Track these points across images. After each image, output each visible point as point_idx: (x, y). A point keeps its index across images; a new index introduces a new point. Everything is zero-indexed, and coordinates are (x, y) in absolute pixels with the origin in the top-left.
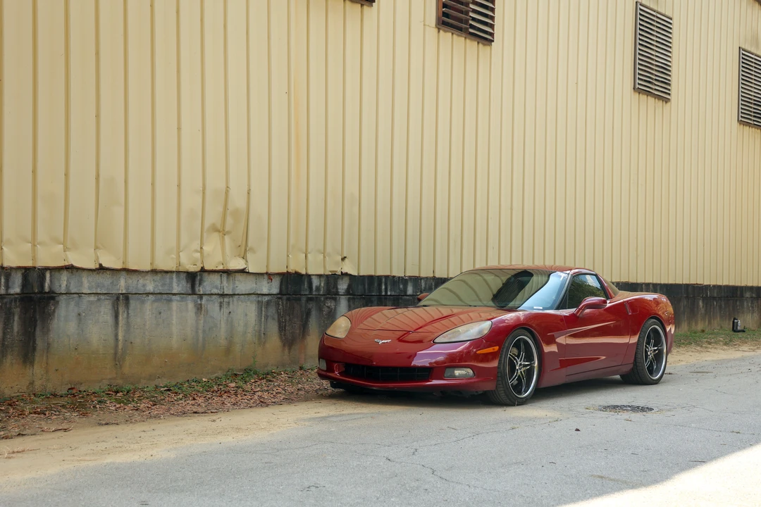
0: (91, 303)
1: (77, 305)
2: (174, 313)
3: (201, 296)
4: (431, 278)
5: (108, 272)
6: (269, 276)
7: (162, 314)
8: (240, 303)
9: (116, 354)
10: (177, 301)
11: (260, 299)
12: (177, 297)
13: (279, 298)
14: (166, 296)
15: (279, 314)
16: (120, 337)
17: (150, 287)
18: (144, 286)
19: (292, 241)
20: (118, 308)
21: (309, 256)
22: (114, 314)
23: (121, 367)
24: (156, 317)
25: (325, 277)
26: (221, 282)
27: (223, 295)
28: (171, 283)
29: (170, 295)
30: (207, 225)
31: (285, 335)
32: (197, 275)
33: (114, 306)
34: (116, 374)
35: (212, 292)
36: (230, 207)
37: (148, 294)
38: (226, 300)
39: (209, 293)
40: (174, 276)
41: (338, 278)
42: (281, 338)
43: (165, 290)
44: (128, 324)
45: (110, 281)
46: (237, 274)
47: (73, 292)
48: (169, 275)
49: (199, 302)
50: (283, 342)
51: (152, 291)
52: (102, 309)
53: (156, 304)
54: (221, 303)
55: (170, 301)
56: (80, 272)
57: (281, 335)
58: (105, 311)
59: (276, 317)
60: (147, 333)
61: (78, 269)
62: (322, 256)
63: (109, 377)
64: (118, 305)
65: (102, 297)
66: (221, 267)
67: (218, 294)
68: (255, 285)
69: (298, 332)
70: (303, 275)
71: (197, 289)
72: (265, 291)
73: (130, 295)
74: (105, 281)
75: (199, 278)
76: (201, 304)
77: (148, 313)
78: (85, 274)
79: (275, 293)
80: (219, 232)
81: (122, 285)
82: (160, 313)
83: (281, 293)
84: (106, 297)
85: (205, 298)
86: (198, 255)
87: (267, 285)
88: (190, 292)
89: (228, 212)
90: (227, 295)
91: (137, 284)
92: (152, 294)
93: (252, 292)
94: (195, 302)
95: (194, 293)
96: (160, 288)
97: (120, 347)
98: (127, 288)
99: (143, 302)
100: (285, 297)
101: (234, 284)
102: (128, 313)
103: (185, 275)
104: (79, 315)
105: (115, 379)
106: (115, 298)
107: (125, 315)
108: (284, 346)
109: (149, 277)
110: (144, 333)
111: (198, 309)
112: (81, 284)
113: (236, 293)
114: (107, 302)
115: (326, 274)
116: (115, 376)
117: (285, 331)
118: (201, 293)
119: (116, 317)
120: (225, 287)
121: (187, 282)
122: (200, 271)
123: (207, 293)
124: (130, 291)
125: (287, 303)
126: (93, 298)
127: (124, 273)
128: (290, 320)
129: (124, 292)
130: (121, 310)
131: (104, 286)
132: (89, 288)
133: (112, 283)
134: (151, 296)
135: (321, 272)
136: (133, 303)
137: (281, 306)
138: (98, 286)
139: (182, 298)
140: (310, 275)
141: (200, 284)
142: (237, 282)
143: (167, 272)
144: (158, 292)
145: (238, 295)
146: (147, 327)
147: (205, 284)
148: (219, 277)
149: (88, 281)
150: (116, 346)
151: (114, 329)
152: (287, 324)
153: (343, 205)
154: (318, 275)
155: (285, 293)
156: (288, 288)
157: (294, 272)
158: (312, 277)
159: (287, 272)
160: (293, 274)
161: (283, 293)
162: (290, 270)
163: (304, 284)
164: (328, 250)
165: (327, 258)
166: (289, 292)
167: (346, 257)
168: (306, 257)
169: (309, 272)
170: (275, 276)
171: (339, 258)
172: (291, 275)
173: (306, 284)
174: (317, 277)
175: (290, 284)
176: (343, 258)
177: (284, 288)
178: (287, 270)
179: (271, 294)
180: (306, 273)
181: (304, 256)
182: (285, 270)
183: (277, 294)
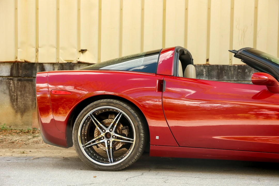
4: (204, 66)
13: (10, 79)
15: (10, 91)
19: (20, 39)
21: (39, 49)
25: (60, 65)
31: (17, 105)
41: (74, 66)
42: (13, 106)
50: (15, 109)
57: (13, 104)
59: (7, 92)
62: (54, 50)
69: (30, 103)
70: (34, 64)
79: (5, 75)
83: (11, 75)
100: (16, 79)
108: (16, 112)
115: (60, 62)
117: (17, 102)
125: (18, 83)
128: (21, 95)
135: (54, 61)
137: (11, 85)
140: (42, 63)
152: (19, 97)
153: (79, 10)
154: (51, 63)
155: (15, 75)
156: (19, 72)
157: (24, 61)
158: (44, 65)
159: (16, 62)
160: (23, 62)
161: (14, 76)
162: (19, 60)
163: (36, 70)
164: (61, 45)
165: (60, 51)
166: (20, 75)
167: (86, 50)
168: (37, 51)
169: (40, 61)
170: (6, 64)
171: (76, 51)
172: (22, 63)
173: (38, 70)
174: (50, 65)
175: (21, 70)
176: (80, 50)
177: (14, 72)
178: (16, 60)
179: (3, 77)
180: (37, 62)
181: (34, 50)
182: (13, 60)
183: (8, 76)
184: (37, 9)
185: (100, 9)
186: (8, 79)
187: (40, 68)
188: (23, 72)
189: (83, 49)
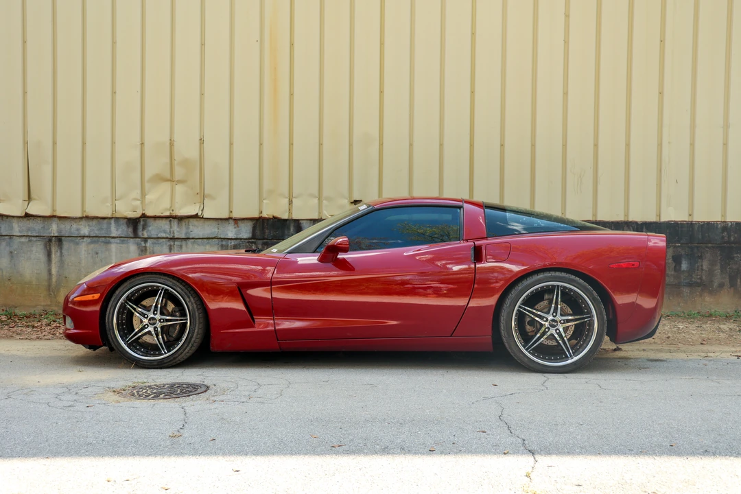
0: (23, 243)
1: (9, 245)
2: (114, 254)
3: (145, 240)
5: (39, 219)
6: (236, 220)
7: (99, 255)
8: (196, 246)
9: (49, 285)
10: (117, 243)
11: (224, 243)
12: (117, 240)
13: (252, 243)
14: (103, 238)
16: (54, 271)
17: (85, 231)
18: (78, 230)
19: (266, 187)
20: (50, 249)
21: (294, 200)
22: (46, 253)
23: (55, 296)
24: (92, 256)
26: (171, 227)
27: (173, 239)
28: (109, 228)
29: (108, 238)
30: (148, 175)
32: (139, 221)
33: (45, 246)
34: (51, 302)
35: (159, 236)
36: (177, 158)
37: (83, 237)
38: (177, 243)
39: (156, 236)
40: (113, 221)
43: (103, 233)
44: (62, 262)
45: (41, 226)
46: (191, 220)
47: (3, 234)
48: (106, 221)
49: (144, 245)
51: (87, 234)
52: (34, 249)
53: (92, 245)
54: (171, 246)
55: (109, 243)
56: (10, 219)
58: (38, 251)
60: (82, 270)
61: (7, 216)
62: (316, 201)
63: (43, 304)
64: (50, 245)
65: (33, 238)
66: (167, 214)
67: (167, 238)
68: (216, 230)
70: (286, 220)
71: (140, 234)
72: (231, 235)
73: (63, 238)
74: (37, 226)
75: (142, 223)
76: (145, 247)
77: (83, 252)
78: (15, 221)
79: (245, 237)
80: (167, 180)
81: (54, 229)
82: (97, 253)
83: (254, 237)
84: (38, 238)
85: (150, 241)
86: (138, 203)
87: (234, 230)
88: (132, 235)
89: (176, 162)
90: (176, 238)
91: (70, 229)
92: (87, 237)
93: (213, 237)
94: (138, 244)
95: (136, 236)
96: (96, 232)
97: (54, 280)
98: (60, 231)
99: (77, 244)
100: (260, 242)
101: (188, 228)
102: (61, 253)
103: (126, 220)
104: (11, 252)
105: (49, 306)
106: (47, 240)
107: (58, 254)
109: (83, 222)
110: (80, 270)
111: (142, 251)
112: (12, 228)
113: (191, 237)
114: (39, 243)
115: (324, 218)
116: (49, 303)
118: (146, 236)
119: (49, 255)
120: (175, 232)
121: (128, 227)
122: (141, 217)
123: (153, 236)
124: (63, 234)
126: (23, 240)
127: (56, 219)
129: (56, 235)
130: (54, 249)
131: (35, 230)
132: (20, 232)
133: (44, 227)
134: (86, 239)
135: (316, 217)
136: (66, 245)
138: (29, 230)
139: (123, 241)
140: (298, 220)
141: (144, 229)
142: (191, 227)
143: (104, 218)
144: (95, 235)
145: (193, 238)
146: (83, 265)
147: (150, 228)
148: (168, 222)
149: (19, 226)
150: (50, 278)
151: (47, 265)
153: (351, 145)
154: (311, 220)
155: (259, 237)
156: (264, 233)
157: (272, 217)
158: (301, 222)
159: (260, 218)
160: (270, 219)
161: (257, 237)
162: (265, 215)
163: (289, 229)
164: (326, 193)
165: (325, 202)
166: (266, 237)
167: (361, 201)
168: (291, 202)
169: (295, 217)
170: (246, 221)
171: (346, 202)
172: (268, 219)
173: (292, 229)
174: (309, 221)
175: (268, 229)
176: (352, 201)
177: (258, 233)
178: (261, 215)
179: (241, 239)
180: (290, 218)
181: (286, 201)
182: (256, 215)
183: (249, 239)
184: (291, 144)
185: (381, 144)
186: (249, 242)
187: (294, 226)
188: (270, 233)
189: (357, 199)
